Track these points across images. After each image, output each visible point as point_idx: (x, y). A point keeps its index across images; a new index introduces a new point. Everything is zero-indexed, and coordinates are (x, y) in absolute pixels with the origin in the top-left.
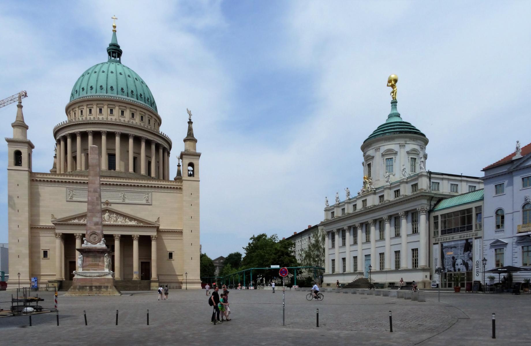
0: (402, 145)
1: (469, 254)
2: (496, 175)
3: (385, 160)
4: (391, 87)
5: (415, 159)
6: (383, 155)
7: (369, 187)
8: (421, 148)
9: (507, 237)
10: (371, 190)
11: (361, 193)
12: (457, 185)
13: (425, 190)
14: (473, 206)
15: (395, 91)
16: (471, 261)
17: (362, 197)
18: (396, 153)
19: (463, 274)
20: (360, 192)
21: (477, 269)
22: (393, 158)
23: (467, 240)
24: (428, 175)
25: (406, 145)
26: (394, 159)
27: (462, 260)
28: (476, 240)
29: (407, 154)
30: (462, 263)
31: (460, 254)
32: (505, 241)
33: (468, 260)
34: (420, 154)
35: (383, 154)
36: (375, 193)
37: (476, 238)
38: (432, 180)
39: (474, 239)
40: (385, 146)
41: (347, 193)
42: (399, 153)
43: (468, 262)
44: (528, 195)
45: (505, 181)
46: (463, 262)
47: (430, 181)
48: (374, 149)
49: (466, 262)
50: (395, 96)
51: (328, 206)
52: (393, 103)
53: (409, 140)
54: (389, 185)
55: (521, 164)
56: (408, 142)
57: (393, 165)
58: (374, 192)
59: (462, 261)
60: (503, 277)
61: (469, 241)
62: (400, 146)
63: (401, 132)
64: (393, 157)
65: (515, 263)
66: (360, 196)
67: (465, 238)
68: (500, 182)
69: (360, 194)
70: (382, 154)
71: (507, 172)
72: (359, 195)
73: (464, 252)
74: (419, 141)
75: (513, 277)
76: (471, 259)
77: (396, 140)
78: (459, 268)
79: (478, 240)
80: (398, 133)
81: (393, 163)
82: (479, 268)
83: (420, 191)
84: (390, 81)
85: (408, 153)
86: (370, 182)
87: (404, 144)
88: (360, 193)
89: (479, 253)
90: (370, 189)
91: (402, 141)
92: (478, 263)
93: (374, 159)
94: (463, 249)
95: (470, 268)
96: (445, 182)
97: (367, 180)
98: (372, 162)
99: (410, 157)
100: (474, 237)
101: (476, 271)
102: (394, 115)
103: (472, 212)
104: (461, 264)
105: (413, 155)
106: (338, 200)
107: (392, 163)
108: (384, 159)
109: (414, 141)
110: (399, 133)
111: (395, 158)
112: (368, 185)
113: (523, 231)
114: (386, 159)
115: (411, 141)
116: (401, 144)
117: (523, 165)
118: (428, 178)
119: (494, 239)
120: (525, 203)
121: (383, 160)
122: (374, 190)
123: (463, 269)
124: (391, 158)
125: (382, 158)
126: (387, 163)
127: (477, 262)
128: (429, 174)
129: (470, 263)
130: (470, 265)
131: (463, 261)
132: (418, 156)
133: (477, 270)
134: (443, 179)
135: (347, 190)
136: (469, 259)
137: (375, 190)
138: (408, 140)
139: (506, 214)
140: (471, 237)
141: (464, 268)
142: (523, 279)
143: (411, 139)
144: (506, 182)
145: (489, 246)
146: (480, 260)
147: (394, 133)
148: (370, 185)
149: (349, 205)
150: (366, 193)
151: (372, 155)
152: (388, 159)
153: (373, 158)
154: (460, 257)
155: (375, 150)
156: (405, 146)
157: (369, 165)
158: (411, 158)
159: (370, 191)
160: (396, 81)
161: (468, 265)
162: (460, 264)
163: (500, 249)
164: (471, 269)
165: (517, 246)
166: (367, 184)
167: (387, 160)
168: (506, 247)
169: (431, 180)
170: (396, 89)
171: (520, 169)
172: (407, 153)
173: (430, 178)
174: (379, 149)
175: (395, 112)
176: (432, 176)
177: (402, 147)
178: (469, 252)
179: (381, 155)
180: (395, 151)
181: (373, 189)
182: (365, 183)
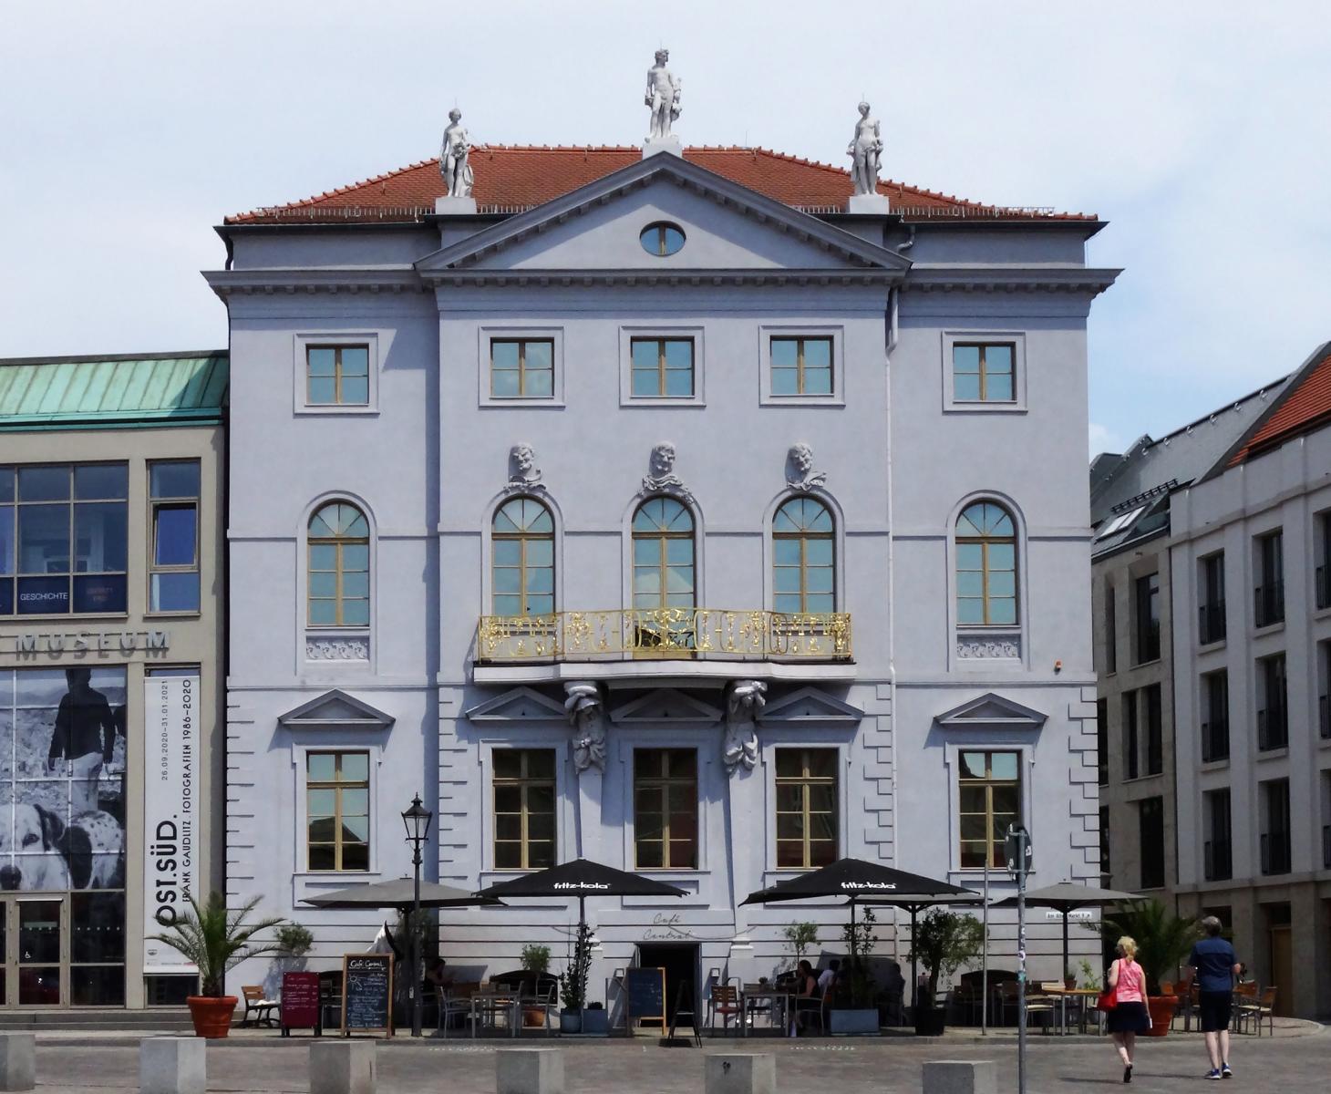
1: (97, 769)
2: (303, 282)
9: (391, 683)
14: (137, 449)
16: (109, 821)
19: (50, 911)
21: (166, 876)
23: (78, 674)
27: (38, 808)
28: (154, 683)
30: (38, 831)
31: (23, 767)
32: (382, 703)
33: (82, 815)
37: (150, 670)
39: (136, 672)
43: (86, 827)
44: (528, 445)
45: (375, 335)
46: (43, 825)
49: (68, 824)
55: (494, 250)
59: (35, 816)
60: (382, 933)
61: (97, 682)
65: (455, 846)
67: (68, 659)
68: (346, 333)
71: (395, 282)
73: (54, 753)
75: (444, 933)
76: (116, 806)
78: (13, 862)
79: (175, 683)
82: (180, 870)
89: (176, 768)
92: (174, 837)
94: (49, 732)
95: (102, 867)
100: (139, 657)
101: (152, 890)
103: (122, 487)
104: (29, 840)
113: (512, 656)
117: (494, 264)
119: (304, 689)
120: (513, 488)
123: (41, 877)
127: (167, 831)
129: (101, 832)
130: (101, 845)
131: (49, 822)
133: (159, 883)
136: (93, 805)
139: (381, 538)
140: (115, 658)
141: (55, 865)
142: (518, 950)
144: (384, 340)
145: (267, 727)
146: (186, 817)
154: (23, 789)
161: (89, 846)
162: (21, 835)
163: (338, 754)
164: (109, 872)
165: (464, 744)
168: (383, 743)
171: (473, 282)
178: (91, 759)
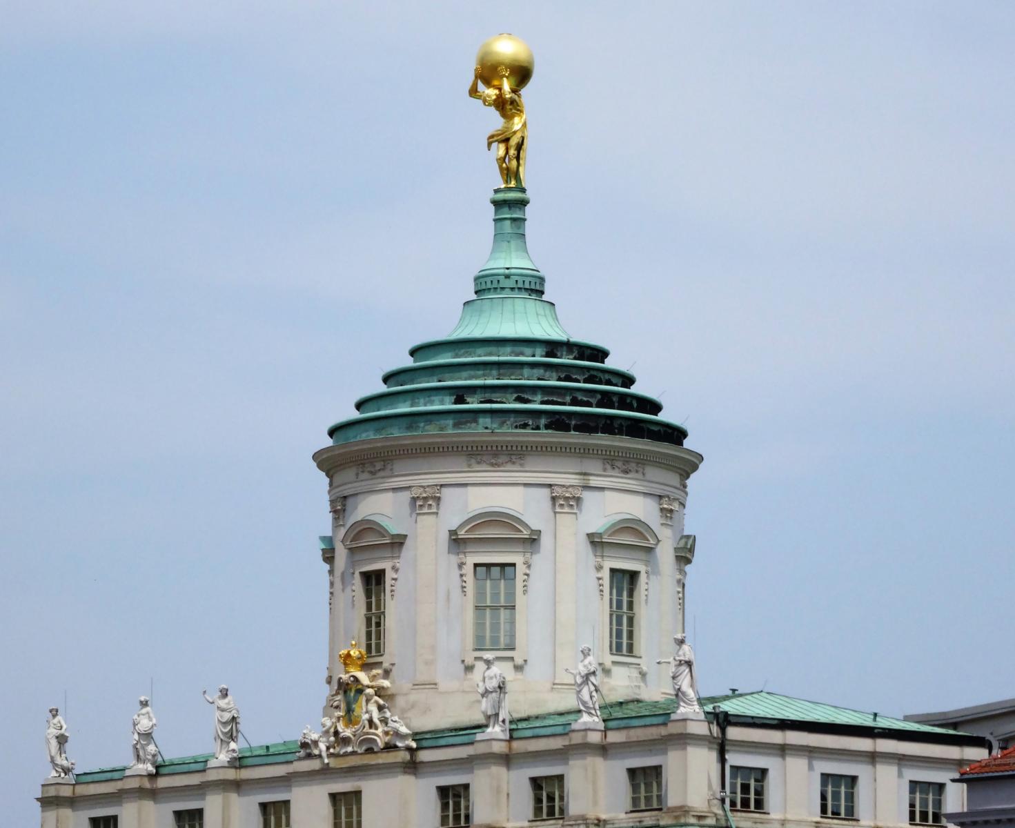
0: (567, 499)
3: (469, 569)
4: (493, 109)
5: (633, 576)
6: (457, 542)
7: (376, 720)
8: (662, 510)
10: (387, 739)
11: (322, 746)
12: (853, 780)
13: (700, 817)
15: (515, 133)
17: (325, 773)
18: (532, 541)
20: (315, 736)
22: (514, 565)
24: (715, 730)
25: (587, 496)
26: (521, 569)
29: (589, 547)
34: (659, 550)
35: (462, 534)
36: (413, 767)
38: (734, 759)
40: (470, 488)
41: (225, 724)
42: (546, 541)
47: (723, 761)
48: (405, 496)
50: (514, 163)
51: (67, 771)
52: (506, 209)
53: (605, 470)
54: (502, 736)
56: (594, 481)
57: (513, 607)
58: (406, 756)
62: (554, 499)
63: (559, 422)
64: (517, 559)
66: (314, 765)
69: (316, 752)
70: (453, 533)
72: (309, 756)
74: (653, 473)
77: (531, 462)
80: (543, 421)
81: (514, 594)
83: (677, 817)
84: (487, 72)
85: (596, 542)
86: (380, 692)
87: (578, 493)
88: (316, 743)
90: (379, 732)
91: (564, 476)
93: (407, 552)
96: (796, 765)
97: (363, 677)
98: (395, 569)
99: (609, 564)
102: (510, 283)
105: (623, 553)
106: (151, 748)
107: (511, 594)
108: (461, 565)
109: (626, 472)
110: (547, 427)
111: (529, 567)
112: (368, 709)
114: (476, 565)
115: (610, 472)
116: (558, 491)
118: (710, 748)
121: (457, 572)
122: (409, 749)
124: (503, 566)
125: (454, 560)
126: (480, 594)
128: (718, 724)
132: (647, 563)
134: (783, 750)
135: (223, 703)
137: (414, 745)
138: (593, 466)
143: (614, 460)
147: (521, 420)
148: (380, 708)
149: (233, 797)
150: (354, 753)
151: (394, 530)
152: (488, 566)
153: (402, 544)
155: (414, 499)
156: (578, 500)
157: (374, 581)
158: (613, 571)
159: (381, 744)
160: (522, 74)
166: (363, 699)
167: (481, 570)
169: (727, 757)
170: (524, 125)
172: (593, 543)
173: (722, 749)
174: (438, 500)
175: (514, 261)
176: (733, 733)
177: (566, 510)
179: (444, 536)
180: (526, 526)
181: (403, 737)
182: (348, 691)
